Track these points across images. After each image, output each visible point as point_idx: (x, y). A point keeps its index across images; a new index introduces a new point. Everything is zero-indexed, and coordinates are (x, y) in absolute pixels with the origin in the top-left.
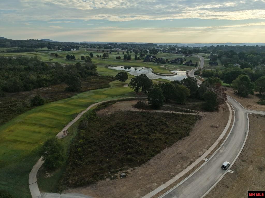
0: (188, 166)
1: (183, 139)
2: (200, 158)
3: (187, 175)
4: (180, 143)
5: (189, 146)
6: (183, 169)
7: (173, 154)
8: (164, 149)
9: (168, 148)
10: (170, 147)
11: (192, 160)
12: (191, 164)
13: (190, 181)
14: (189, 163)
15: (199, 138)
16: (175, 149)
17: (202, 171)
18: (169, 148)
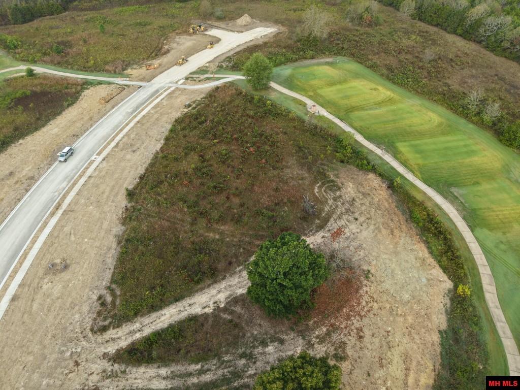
0: (121, 140)
1: (137, 180)
2: (104, 156)
3: (121, 130)
4: (140, 168)
5: (123, 170)
6: (127, 135)
7: (145, 146)
8: (161, 148)
9: (157, 151)
10: (154, 154)
11: (116, 150)
12: (117, 144)
13: (117, 126)
14: (119, 145)
15: (105, 196)
16: (145, 153)
17: (102, 141)
18: (154, 151)
